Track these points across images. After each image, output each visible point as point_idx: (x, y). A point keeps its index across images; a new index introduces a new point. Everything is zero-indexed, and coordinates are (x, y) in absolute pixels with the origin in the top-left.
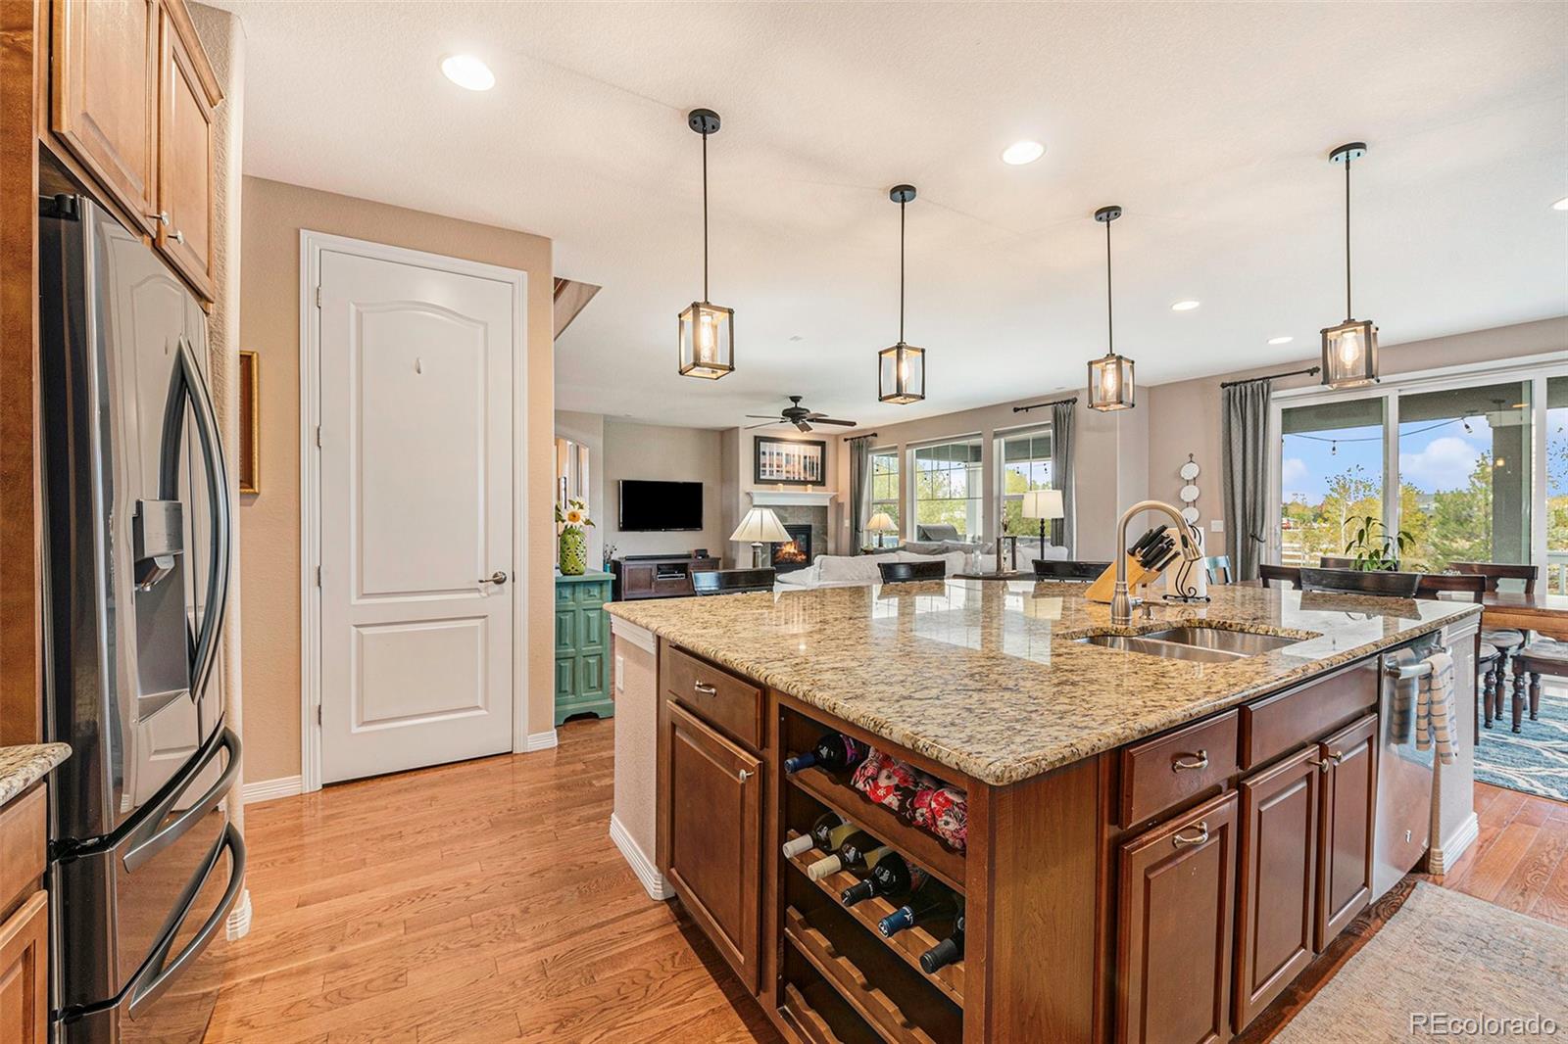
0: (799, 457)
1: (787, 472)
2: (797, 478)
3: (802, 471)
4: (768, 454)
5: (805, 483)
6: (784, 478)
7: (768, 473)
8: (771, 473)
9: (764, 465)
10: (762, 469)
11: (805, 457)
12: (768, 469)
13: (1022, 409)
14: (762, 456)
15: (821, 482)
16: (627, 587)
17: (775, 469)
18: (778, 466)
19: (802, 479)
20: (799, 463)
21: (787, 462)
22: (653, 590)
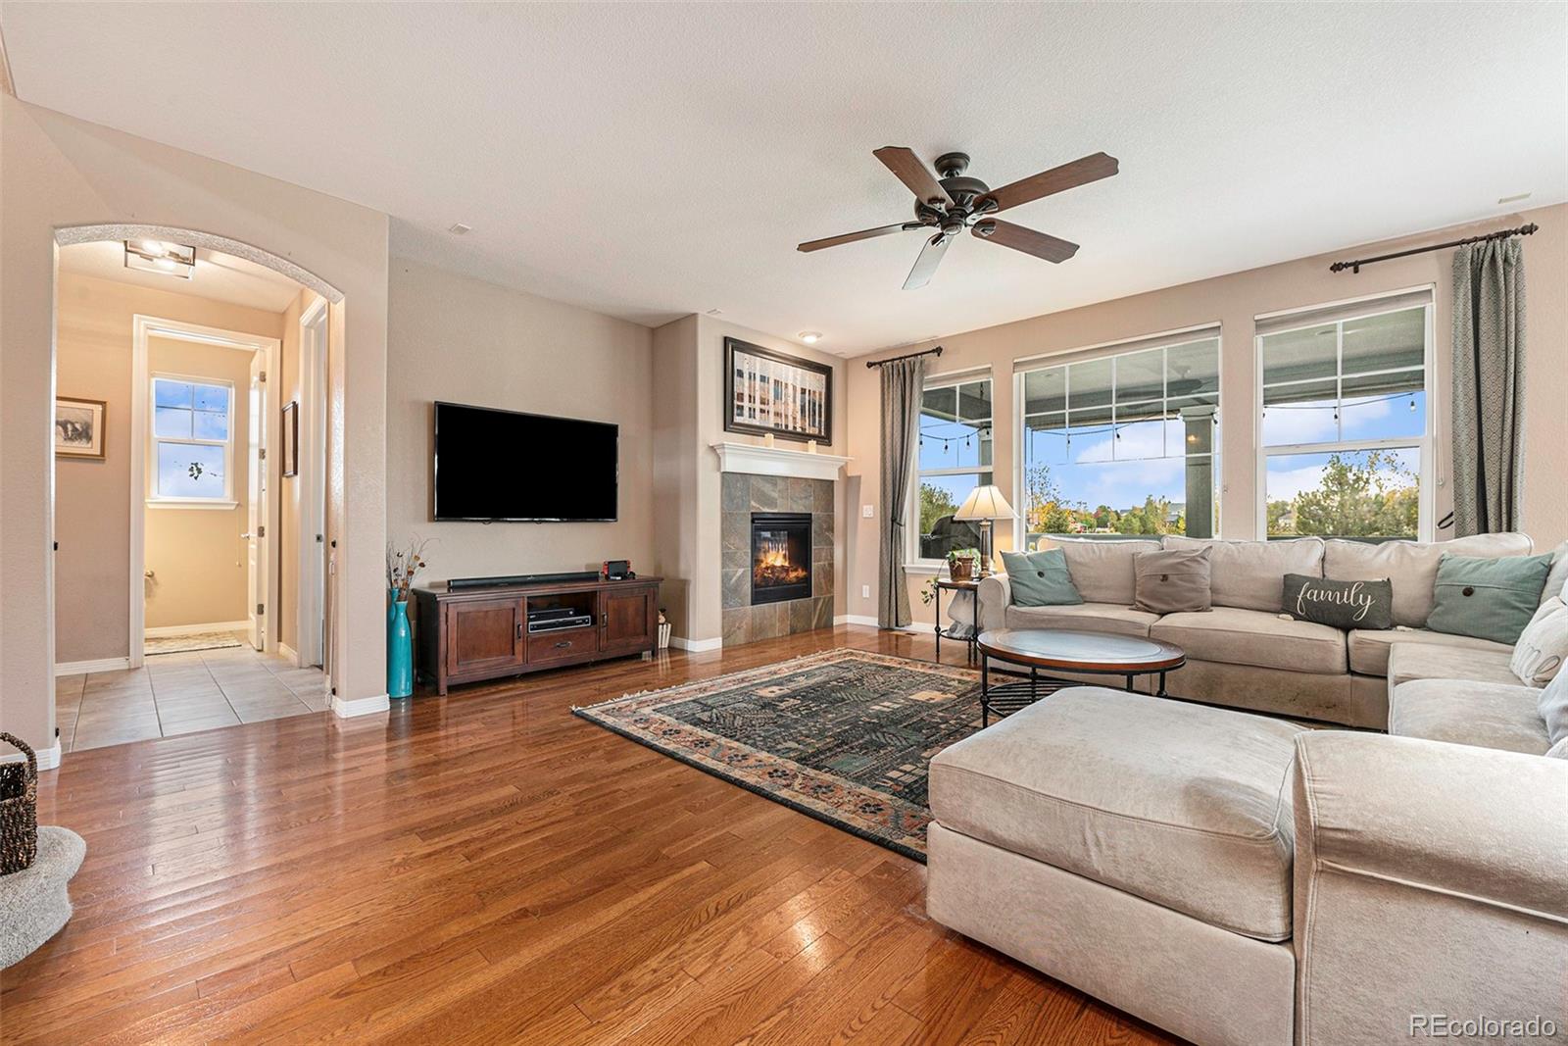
0: (794, 388)
1: (777, 414)
2: (790, 428)
3: (799, 416)
4: (746, 376)
5: (803, 437)
6: (772, 426)
7: (746, 412)
8: (752, 411)
9: (741, 399)
10: (736, 402)
11: (803, 391)
12: (746, 404)
13: (1347, 265)
14: (737, 379)
15: (825, 439)
16: (453, 656)
17: (758, 406)
18: (762, 403)
19: (799, 430)
20: (794, 401)
21: (777, 396)
22: (519, 658)
